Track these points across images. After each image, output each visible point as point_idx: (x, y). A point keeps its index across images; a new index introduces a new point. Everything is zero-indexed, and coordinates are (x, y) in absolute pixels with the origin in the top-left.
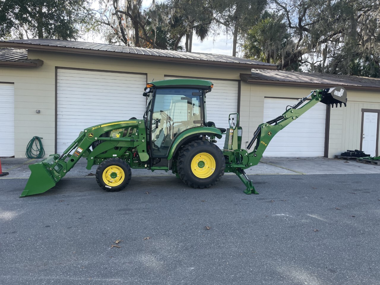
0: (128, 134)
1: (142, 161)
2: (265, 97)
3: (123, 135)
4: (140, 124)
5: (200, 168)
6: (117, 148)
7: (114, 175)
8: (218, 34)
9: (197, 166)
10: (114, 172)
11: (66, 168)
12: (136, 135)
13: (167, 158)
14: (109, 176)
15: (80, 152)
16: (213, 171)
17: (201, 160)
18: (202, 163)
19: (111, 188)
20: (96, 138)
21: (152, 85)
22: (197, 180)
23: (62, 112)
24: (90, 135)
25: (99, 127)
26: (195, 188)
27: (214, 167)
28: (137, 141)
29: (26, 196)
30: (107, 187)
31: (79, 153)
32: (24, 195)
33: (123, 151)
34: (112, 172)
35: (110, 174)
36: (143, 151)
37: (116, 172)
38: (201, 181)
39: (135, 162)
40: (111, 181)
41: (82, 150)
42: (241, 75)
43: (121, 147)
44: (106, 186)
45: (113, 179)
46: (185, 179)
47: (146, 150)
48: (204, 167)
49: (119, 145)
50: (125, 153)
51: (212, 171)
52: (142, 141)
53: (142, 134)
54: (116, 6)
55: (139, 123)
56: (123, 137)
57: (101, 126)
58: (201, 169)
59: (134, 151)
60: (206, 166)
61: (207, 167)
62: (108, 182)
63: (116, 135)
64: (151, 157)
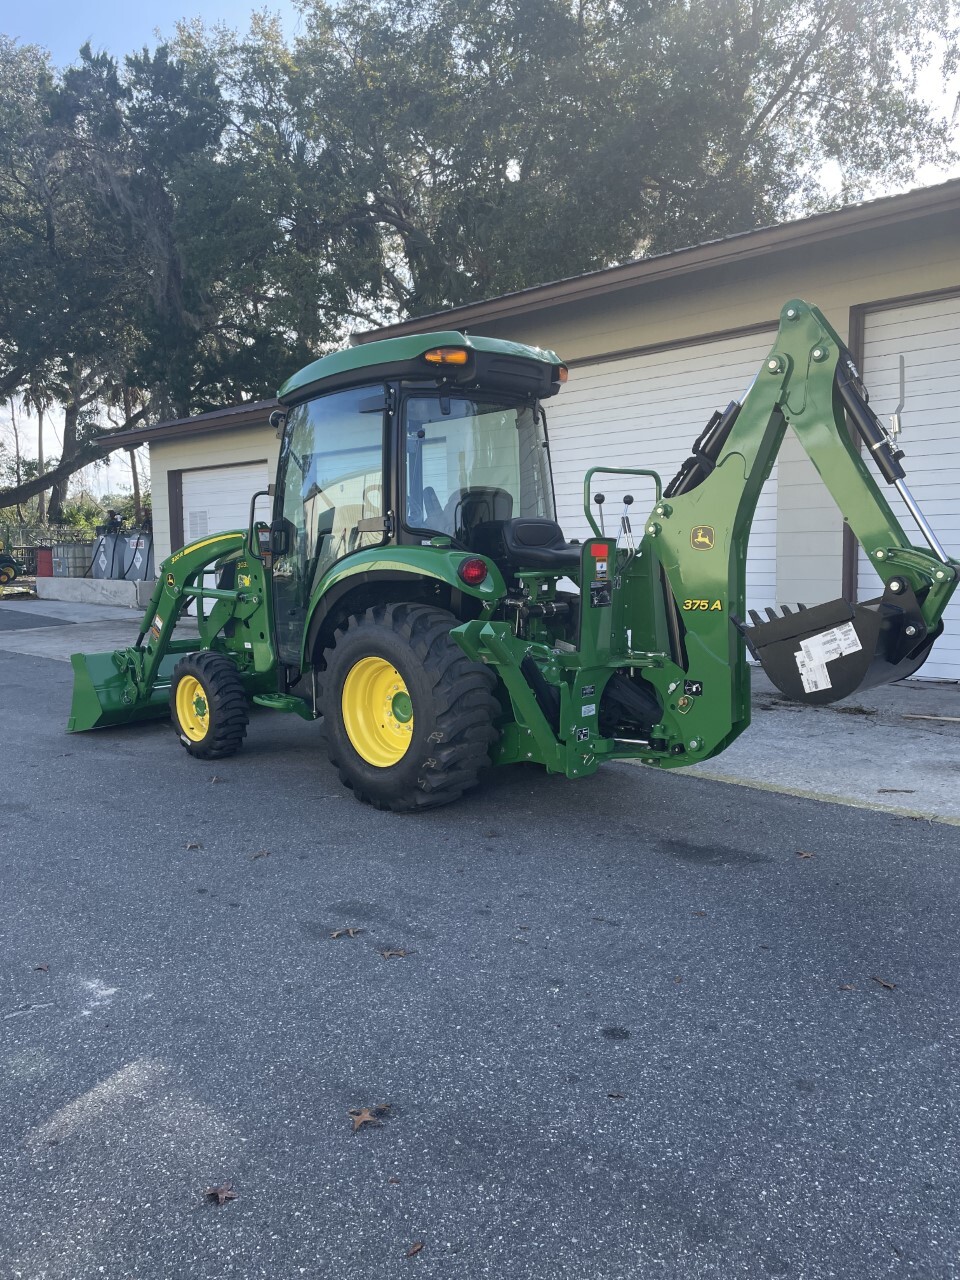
5: (398, 723)
7: (201, 706)
9: (391, 712)
10: (201, 695)
11: (140, 671)
15: (160, 630)
17: (400, 687)
18: (408, 703)
19: (189, 743)
20: (178, 589)
24: (170, 580)
25: (181, 555)
30: (184, 738)
36: (262, 636)
37: (204, 697)
40: (194, 723)
41: (162, 624)
45: (199, 719)
47: (266, 634)
53: (255, 577)
57: (184, 551)
58: (404, 725)
62: (191, 726)
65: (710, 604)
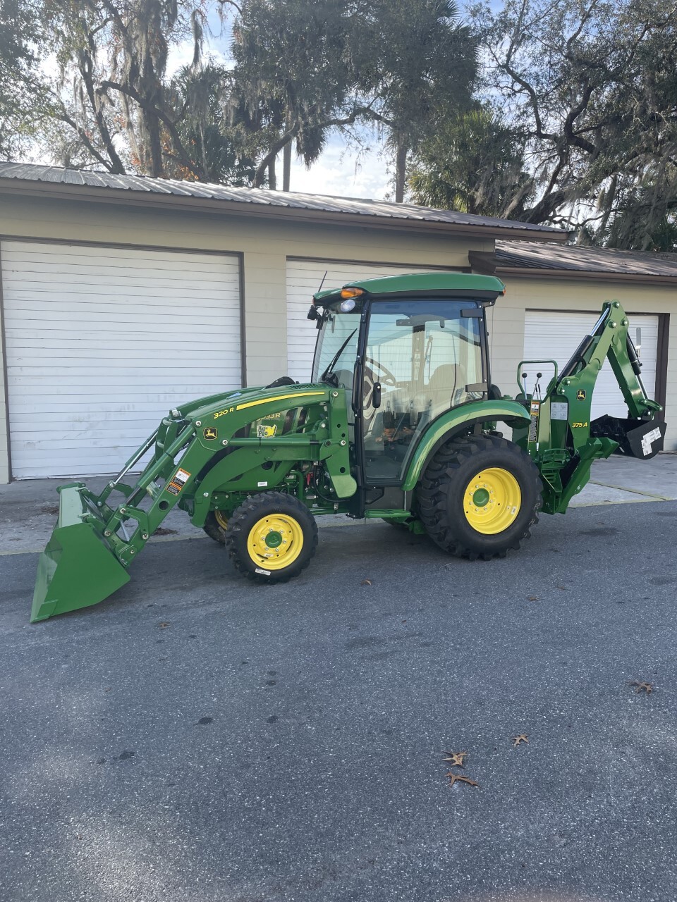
0: (295, 427)
1: (340, 496)
2: (527, 310)
3: (285, 429)
4: (336, 397)
5: (478, 508)
6: (268, 465)
7: (273, 539)
8: (368, 149)
9: (472, 503)
10: (274, 529)
11: (147, 529)
12: (323, 428)
13: (401, 485)
14: (263, 543)
15: (183, 483)
16: (514, 515)
17: (480, 486)
18: (483, 495)
19: (268, 573)
20: (225, 442)
21: (361, 292)
22: (480, 540)
23: (20, 358)
24: (209, 434)
25: (232, 410)
26: (473, 560)
27: (514, 504)
28: (328, 444)
29: (51, 618)
30: (260, 572)
31: (180, 483)
32: (47, 616)
33: (282, 470)
34: (268, 532)
35: (265, 536)
36: (343, 470)
37: (278, 531)
38: (489, 541)
39: (308, 498)
40: (265, 556)
41: (188, 477)
42: (472, 256)
43: (279, 463)
44: (257, 571)
45: (271, 550)
46: (450, 537)
47: (348, 469)
48: (489, 504)
49: (275, 457)
50: (288, 475)
51: (510, 516)
52: (340, 445)
53: (339, 426)
54: (87, 70)
55: (333, 396)
56: (282, 434)
57: (235, 407)
58: (481, 509)
59: (307, 469)
60: (494, 500)
61: (495, 503)
62: (261, 559)
63: (266, 431)
64: (360, 485)
65: (583, 424)
